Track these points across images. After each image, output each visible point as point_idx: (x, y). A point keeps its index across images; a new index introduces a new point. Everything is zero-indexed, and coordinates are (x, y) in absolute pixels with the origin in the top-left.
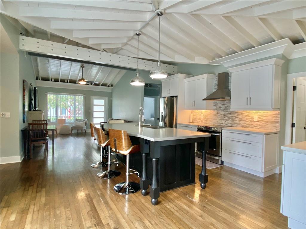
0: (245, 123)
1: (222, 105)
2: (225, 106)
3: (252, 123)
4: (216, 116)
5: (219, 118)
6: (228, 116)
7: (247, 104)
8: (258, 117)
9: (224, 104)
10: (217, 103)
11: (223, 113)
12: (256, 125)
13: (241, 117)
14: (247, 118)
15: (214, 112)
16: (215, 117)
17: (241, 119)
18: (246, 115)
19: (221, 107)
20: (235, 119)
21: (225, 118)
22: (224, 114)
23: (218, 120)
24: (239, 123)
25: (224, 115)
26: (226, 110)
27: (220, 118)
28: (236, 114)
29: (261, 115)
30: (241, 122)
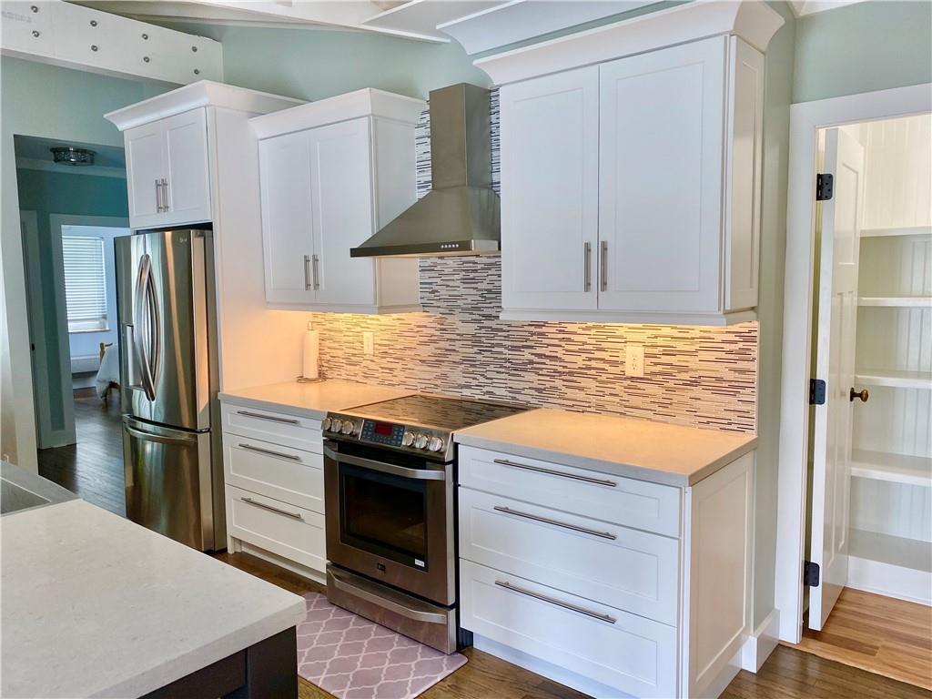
0: (581, 389)
1: (465, 281)
2: (480, 286)
3: (618, 388)
4: (435, 341)
5: (451, 358)
6: (493, 346)
7: (588, 285)
8: (647, 356)
9: (472, 275)
10: (438, 268)
11: (471, 329)
12: (634, 401)
13: (560, 353)
14: (590, 359)
15: (425, 321)
16: (431, 349)
17: (558, 366)
18: (584, 339)
19: (461, 291)
20: (531, 362)
21: (479, 357)
22: (474, 336)
23: (445, 369)
24: (548, 385)
25: (475, 340)
26: (486, 312)
27: (457, 359)
28: (532, 334)
29: (660, 341)
30: (558, 383)
